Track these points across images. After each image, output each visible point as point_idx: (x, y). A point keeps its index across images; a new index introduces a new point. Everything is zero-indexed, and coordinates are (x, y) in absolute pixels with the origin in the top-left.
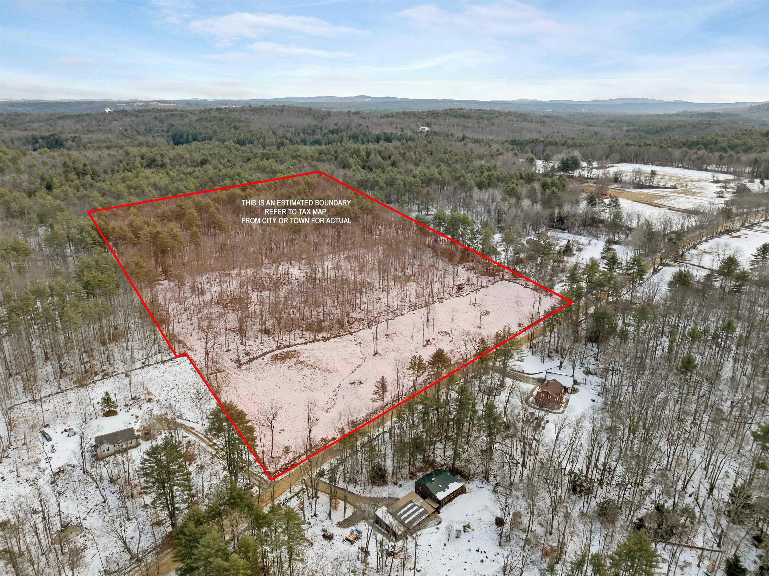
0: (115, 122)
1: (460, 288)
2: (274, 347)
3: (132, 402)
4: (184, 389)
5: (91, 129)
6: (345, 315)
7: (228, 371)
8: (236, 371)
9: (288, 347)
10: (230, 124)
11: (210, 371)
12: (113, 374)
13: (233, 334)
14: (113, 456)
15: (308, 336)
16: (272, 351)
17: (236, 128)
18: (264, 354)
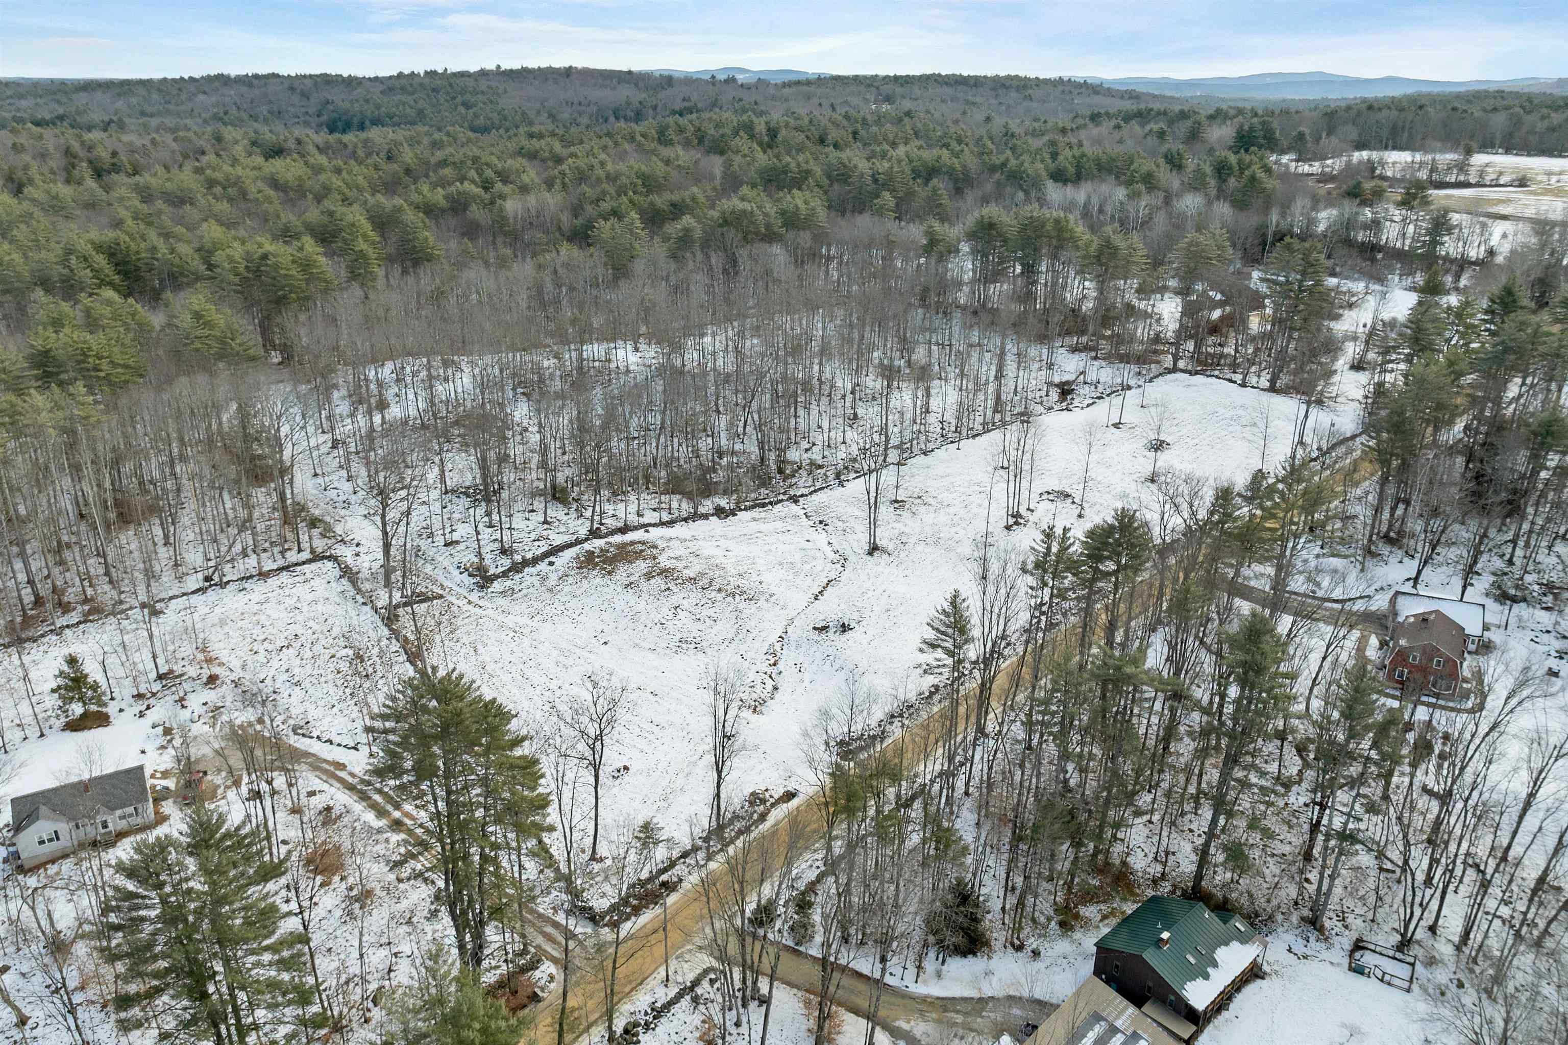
0: (201, 97)
1: (1065, 391)
2: (583, 531)
3: (156, 687)
4: (318, 648)
5: (149, 109)
6: (772, 456)
7: (453, 599)
8: (474, 596)
9: (624, 530)
10: (454, 98)
11: (397, 597)
12: (117, 610)
13: (464, 502)
14: (72, 860)
15: (675, 505)
16: (578, 542)
17: (467, 105)
18: (555, 551)
